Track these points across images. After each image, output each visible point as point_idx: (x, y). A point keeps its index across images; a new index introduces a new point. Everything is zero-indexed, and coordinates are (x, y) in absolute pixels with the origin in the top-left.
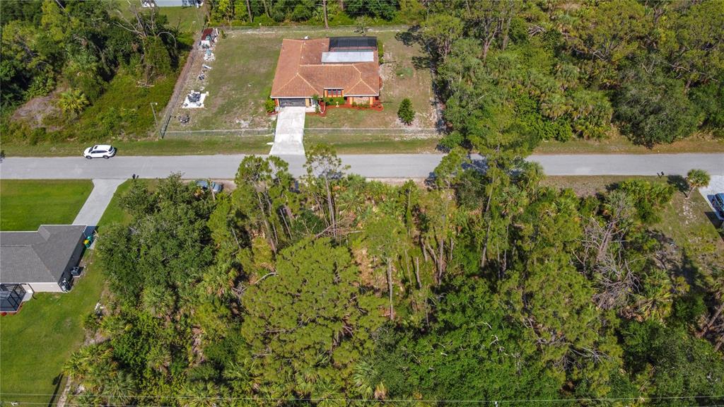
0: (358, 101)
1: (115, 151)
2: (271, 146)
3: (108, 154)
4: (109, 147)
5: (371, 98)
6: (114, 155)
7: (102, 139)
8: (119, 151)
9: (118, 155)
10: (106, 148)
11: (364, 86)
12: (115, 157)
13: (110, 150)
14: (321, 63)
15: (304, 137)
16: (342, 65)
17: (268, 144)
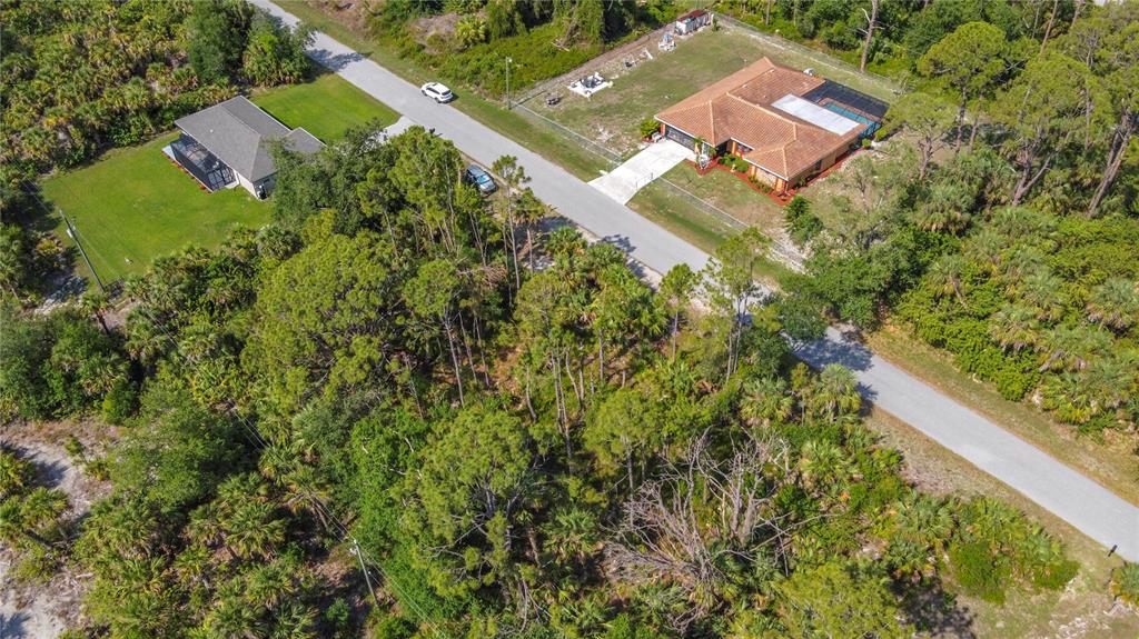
0: (761, 176)
1: (453, 99)
2: (601, 175)
3: (439, 97)
4: (446, 89)
5: (780, 182)
6: (446, 102)
7: (442, 76)
8: (458, 101)
9: (453, 106)
10: (441, 88)
11: (780, 158)
12: (447, 106)
13: (444, 94)
14: (768, 106)
15: (649, 184)
16: (780, 117)
17: (601, 172)
